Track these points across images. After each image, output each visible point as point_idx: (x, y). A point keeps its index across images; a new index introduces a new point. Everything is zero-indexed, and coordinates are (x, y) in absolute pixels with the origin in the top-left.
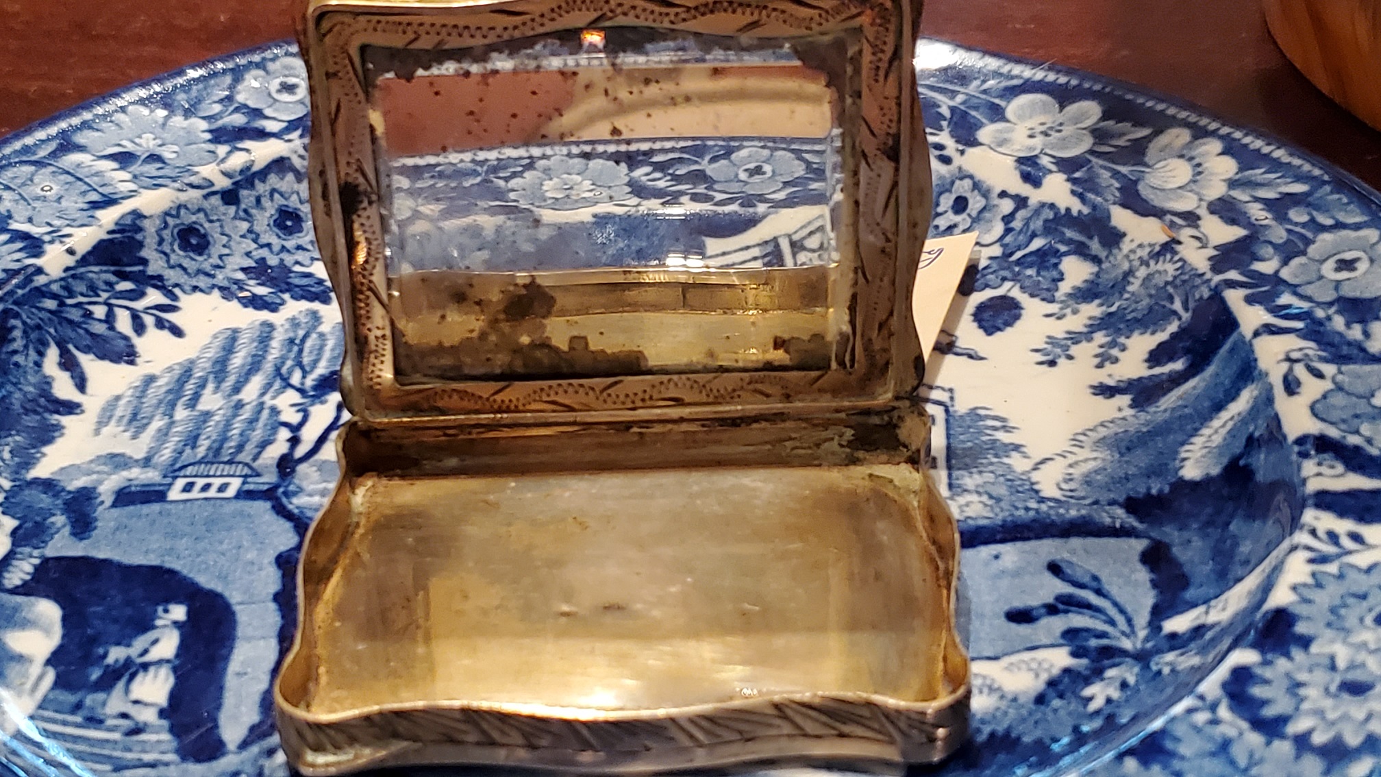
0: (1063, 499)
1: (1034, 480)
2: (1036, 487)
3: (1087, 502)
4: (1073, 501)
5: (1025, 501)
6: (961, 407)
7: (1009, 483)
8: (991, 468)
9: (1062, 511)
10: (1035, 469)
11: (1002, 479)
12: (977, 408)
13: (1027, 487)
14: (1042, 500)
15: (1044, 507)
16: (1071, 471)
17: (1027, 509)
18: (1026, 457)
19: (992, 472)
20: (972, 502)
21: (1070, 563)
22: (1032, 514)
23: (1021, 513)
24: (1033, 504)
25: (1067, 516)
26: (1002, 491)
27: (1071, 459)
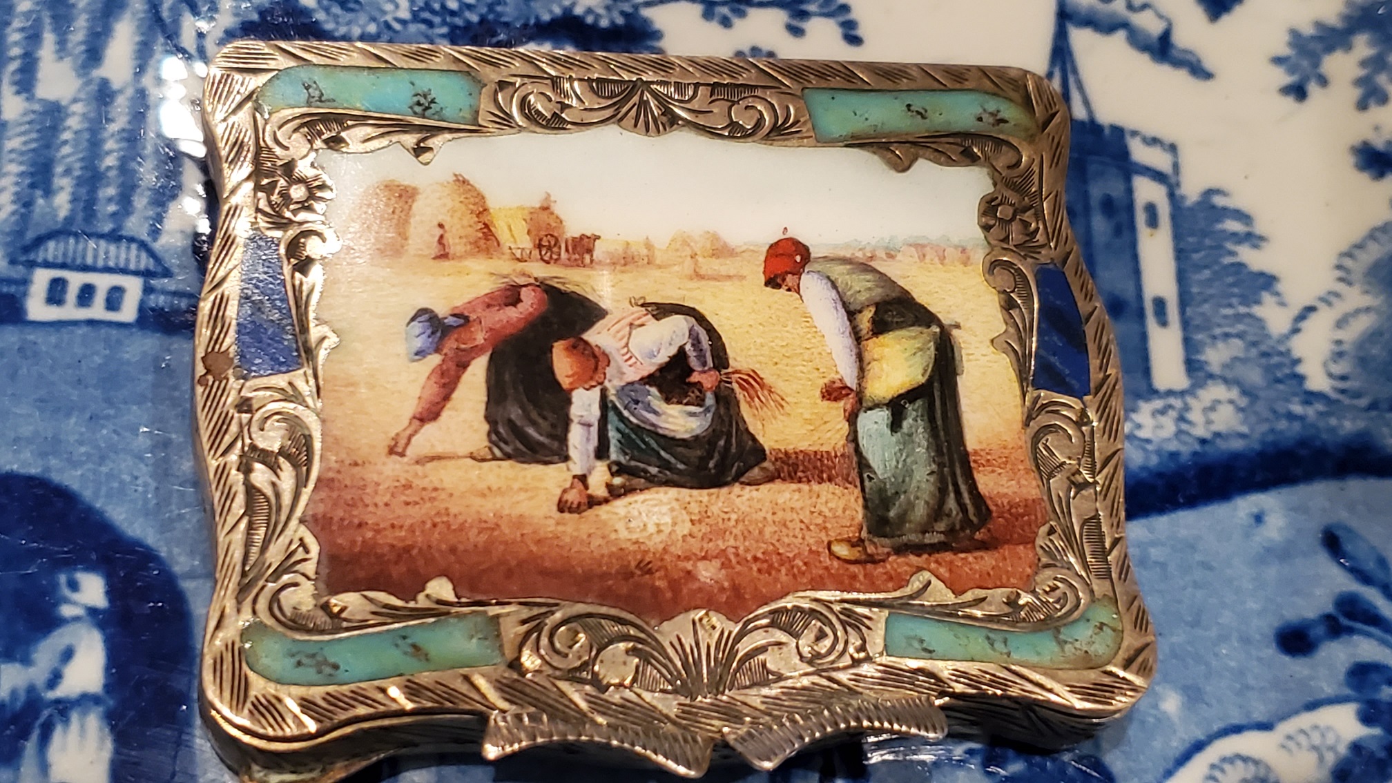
0: (1334, 396)
1: (1296, 353)
2: (1300, 369)
3: (1363, 402)
4: (1346, 401)
5: (1287, 400)
6: (1191, 190)
7: (1263, 361)
8: (1240, 327)
9: (1333, 421)
10: (1296, 331)
11: (1254, 352)
12: (1210, 192)
13: (1287, 371)
14: (1310, 397)
15: (1310, 412)
16: (1340, 335)
17: (1291, 416)
18: (1282, 304)
19: (1240, 336)
20: (1219, 402)
21: (1349, 530)
22: (1297, 426)
23: (1283, 425)
24: (1297, 409)
25: (1342, 432)
26: (1254, 376)
27: (1341, 308)
